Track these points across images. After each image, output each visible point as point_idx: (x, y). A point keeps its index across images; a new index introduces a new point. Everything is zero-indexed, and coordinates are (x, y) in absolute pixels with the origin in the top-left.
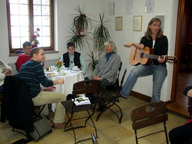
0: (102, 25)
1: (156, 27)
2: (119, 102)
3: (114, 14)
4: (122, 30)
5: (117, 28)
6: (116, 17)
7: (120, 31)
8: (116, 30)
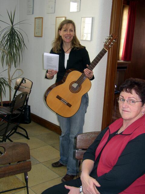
0: (12, 29)
1: (68, 32)
2: (29, 139)
3: (33, 13)
4: (41, 37)
5: (37, 33)
6: (35, 18)
7: (40, 38)
8: (35, 36)
